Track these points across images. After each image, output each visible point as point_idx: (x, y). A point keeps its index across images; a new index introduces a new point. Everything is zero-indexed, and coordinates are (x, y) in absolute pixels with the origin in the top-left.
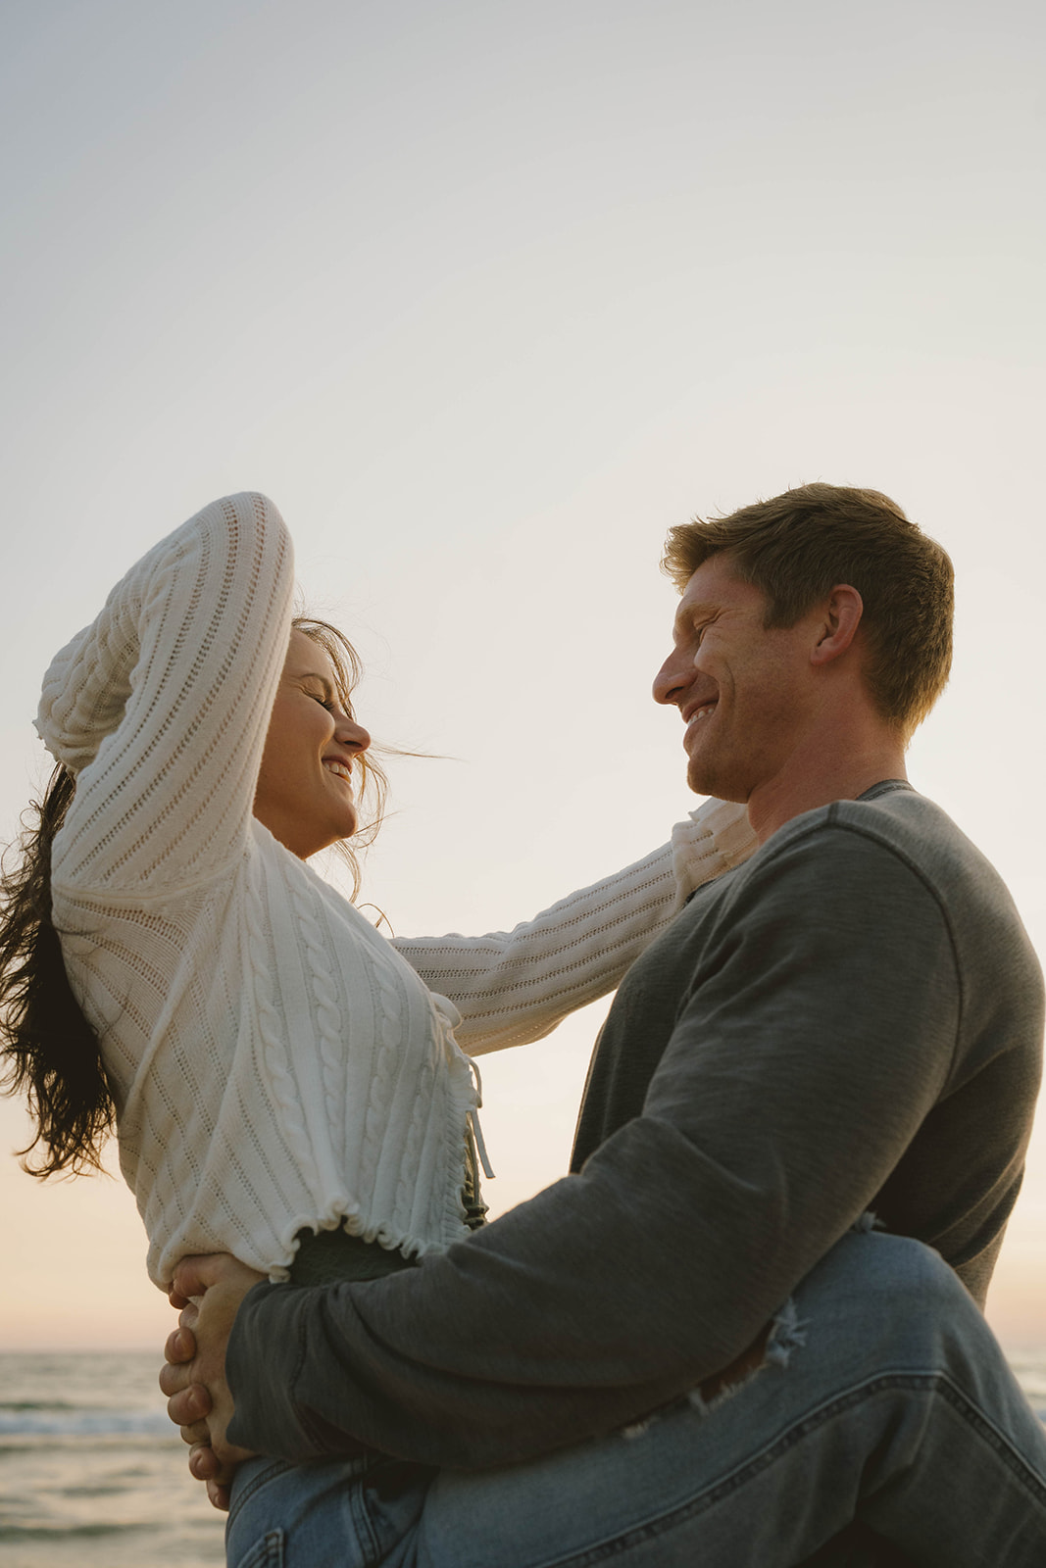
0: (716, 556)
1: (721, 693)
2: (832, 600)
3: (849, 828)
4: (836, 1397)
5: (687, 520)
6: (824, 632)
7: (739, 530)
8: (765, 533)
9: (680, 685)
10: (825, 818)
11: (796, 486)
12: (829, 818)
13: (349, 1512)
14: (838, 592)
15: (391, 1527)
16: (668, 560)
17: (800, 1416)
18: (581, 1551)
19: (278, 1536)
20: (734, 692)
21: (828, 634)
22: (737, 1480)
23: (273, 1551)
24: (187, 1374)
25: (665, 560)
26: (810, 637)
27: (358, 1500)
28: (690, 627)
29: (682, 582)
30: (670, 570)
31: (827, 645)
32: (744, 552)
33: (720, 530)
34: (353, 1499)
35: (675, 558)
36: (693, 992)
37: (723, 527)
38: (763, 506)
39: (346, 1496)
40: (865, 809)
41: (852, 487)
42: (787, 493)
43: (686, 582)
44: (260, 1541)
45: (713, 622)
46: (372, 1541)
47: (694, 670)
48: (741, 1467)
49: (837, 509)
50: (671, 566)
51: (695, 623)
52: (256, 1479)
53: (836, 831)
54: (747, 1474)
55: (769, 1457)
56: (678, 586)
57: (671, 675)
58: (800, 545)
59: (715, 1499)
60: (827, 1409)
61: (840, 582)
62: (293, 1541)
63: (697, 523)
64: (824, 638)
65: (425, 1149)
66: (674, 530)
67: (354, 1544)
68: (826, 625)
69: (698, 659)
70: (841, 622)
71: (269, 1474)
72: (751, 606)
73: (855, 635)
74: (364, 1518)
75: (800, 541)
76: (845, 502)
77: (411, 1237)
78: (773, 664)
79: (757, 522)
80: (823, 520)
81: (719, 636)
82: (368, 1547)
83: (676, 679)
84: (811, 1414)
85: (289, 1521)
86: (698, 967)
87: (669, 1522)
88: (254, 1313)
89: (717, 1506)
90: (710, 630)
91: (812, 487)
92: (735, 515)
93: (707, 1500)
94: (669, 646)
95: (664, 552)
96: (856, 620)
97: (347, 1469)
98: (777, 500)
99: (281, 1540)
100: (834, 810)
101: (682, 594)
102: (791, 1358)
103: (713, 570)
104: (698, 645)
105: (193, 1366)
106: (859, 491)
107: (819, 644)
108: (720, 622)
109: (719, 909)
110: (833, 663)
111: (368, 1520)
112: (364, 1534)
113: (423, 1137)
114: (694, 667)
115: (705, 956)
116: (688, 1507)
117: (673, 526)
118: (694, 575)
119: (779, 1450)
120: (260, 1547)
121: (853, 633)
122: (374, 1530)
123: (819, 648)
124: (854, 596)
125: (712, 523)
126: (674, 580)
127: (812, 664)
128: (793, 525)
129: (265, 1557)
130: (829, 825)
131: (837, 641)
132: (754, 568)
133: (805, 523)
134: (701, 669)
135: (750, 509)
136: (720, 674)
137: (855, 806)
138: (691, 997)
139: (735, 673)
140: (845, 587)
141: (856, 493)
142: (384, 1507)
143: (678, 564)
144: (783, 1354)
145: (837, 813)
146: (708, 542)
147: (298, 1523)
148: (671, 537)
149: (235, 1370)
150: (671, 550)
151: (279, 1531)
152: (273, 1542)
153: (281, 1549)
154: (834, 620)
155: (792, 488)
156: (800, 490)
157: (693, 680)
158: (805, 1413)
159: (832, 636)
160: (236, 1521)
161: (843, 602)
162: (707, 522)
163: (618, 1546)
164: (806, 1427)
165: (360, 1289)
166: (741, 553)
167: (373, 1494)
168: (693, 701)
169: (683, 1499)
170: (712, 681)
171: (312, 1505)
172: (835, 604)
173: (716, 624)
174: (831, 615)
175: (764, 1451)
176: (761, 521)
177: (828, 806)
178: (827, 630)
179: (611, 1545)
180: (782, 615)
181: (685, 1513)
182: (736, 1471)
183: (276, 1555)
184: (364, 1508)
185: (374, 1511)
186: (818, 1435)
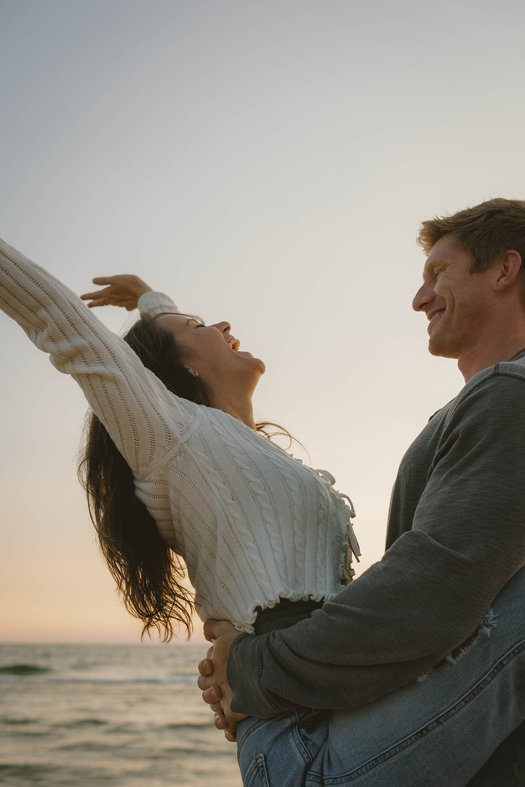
0: (445, 236)
1: (447, 305)
2: (506, 258)
3: (505, 375)
4: (516, 646)
5: (430, 218)
6: (501, 274)
7: (458, 223)
8: (471, 224)
9: (427, 302)
10: (493, 372)
11: (488, 199)
12: (495, 372)
13: (293, 741)
14: (508, 254)
15: (314, 744)
16: (421, 238)
17: (500, 658)
18: (408, 737)
19: (261, 757)
20: (454, 305)
21: (503, 275)
22: (475, 692)
23: (261, 764)
24: (210, 681)
25: (419, 238)
26: (494, 277)
27: (296, 735)
28: (431, 273)
29: (427, 250)
30: (421, 243)
31: (503, 281)
32: (460, 234)
33: (448, 223)
34: (294, 735)
35: (424, 237)
36: (435, 465)
37: (449, 221)
38: (470, 211)
39: (290, 734)
40: (513, 365)
41: (517, 200)
42: (483, 204)
43: (430, 249)
44: (254, 761)
45: (444, 270)
46: (307, 753)
47: (434, 294)
48: (476, 685)
49: (509, 212)
50: (422, 242)
51: (434, 271)
52: (246, 732)
53: (499, 377)
54: (479, 689)
55: (489, 679)
56: (425, 252)
57: (422, 297)
58: (490, 230)
59: (466, 702)
60: (512, 652)
61: (510, 249)
62: (269, 758)
63: (436, 220)
64: (501, 278)
65: (328, 549)
66: (424, 223)
67: (299, 755)
68: (502, 271)
69: (436, 289)
70: (510, 269)
71: (252, 729)
72: (464, 261)
73: (517, 276)
74: (301, 743)
75: (490, 228)
76: (514, 208)
77: (327, 593)
78: (474, 290)
79: (467, 219)
80: (501, 217)
81: (447, 277)
82: (305, 756)
83: (424, 299)
84: (505, 656)
85: (266, 750)
86: (437, 452)
87: (446, 717)
88: (237, 648)
89: (468, 705)
90: (442, 274)
91: (496, 200)
92: (455, 215)
93: (463, 703)
94: (420, 282)
95: (418, 234)
96: (518, 268)
97: (289, 722)
98: (478, 207)
99: (263, 760)
100: (497, 367)
101: (428, 256)
102: (491, 632)
103: (444, 244)
104: (436, 281)
105: (212, 677)
106: (520, 202)
107: (498, 281)
108: (448, 269)
109: (444, 423)
110: (505, 291)
111: (303, 743)
112: (302, 750)
113: (325, 543)
114: (434, 292)
115: (440, 447)
116: (454, 708)
117: (423, 221)
118: (434, 246)
119: (494, 674)
120: (254, 764)
121: (516, 275)
122: (307, 747)
123: (498, 283)
124: (517, 256)
125: (444, 220)
126: (423, 249)
127: (494, 291)
128: (486, 220)
129: (257, 768)
130: (494, 375)
131: (508, 279)
132: (466, 242)
133: (491, 219)
134: (437, 293)
135: (463, 212)
136: (447, 296)
137: (508, 364)
138: (434, 468)
139: (455, 295)
140: (512, 251)
141: (519, 203)
142: (309, 736)
143: (425, 240)
144: (487, 631)
145: (499, 369)
146: (442, 229)
147: (270, 750)
148: (422, 227)
149: (231, 677)
150: (422, 233)
151: (261, 755)
152: (259, 760)
153: (264, 763)
154: (506, 268)
155: (486, 201)
156: (489, 202)
157: (433, 299)
158: (503, 655)
159: (505, 276)
160: (241, 753)
161: (511, 259)
162: (441, 219)
163: (425, 732)
164: (504, 662)
165: (284, 632)
166: (458, 235)
167: (303, 731)
168: (432, 310)
169: (451, 705)
170: (443, 299)
171: (275, 740)
172: (507, 260)
173: (446, 271)
174: (505, 266)
175: (486, 676)
176: (469, 218)
177: (494, 366)
178: (503, 273)
179: (421, 732)
180: (479, 266)
181: (454, 711)
182: (474, 688)
183: (263, 766)
184: (300, 738)
185: (305, 739)
186: (510, 665)
